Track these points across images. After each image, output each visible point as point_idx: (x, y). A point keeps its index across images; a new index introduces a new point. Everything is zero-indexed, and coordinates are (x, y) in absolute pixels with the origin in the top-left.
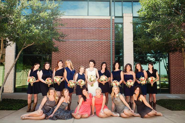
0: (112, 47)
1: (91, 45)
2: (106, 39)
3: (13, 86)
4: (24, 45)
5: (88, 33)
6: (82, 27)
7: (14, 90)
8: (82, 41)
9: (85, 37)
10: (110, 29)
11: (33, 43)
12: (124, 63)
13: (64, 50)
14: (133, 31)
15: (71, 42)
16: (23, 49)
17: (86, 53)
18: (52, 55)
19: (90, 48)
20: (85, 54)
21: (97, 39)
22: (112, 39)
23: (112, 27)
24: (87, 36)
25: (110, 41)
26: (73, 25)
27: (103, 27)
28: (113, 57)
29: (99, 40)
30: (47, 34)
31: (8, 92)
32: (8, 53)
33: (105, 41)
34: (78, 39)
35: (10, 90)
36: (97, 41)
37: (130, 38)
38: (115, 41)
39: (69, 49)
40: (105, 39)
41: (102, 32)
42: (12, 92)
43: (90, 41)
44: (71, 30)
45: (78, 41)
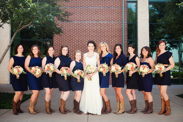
0: (125, 29)
1: (100, 28)
2: (117, 21)
3: (9, 76)
4: (20, 26)
5: (96, 13)
6: (89, 7)
7: (10, 81)
8: (88, 23)
9: (92, 18)
10: (122, 9)
11: (30, 23)
12: (137, 49)
13: (68, 34)
14: (148, 11)
15: (76, 24)
16: (18, 31)
17: (94, 37)
18: (53, 39)
19: (98, 32)
20: (92, 38)
21: (107, 21)
22: (125, 21)
23: (125, 6)
24: (94, 17)
25: (122, 23)
26: (78, 4)
27: (113, 7)
28: (125, 42)
29: (109, 22)
30: (48, 10)
31: (3, 83)
32: (2, 38)
33: (116, 23)
34: (84, 21)
35: (5, 81)
36: (107, 23)
37: (145, 20)
38: (127, 23)
39: (73, 33)
40: (115, 21)
41: (112, 12)
42: (8, 83)
43: (99, 23)
44: (76, 10)
45: (84, 23)
